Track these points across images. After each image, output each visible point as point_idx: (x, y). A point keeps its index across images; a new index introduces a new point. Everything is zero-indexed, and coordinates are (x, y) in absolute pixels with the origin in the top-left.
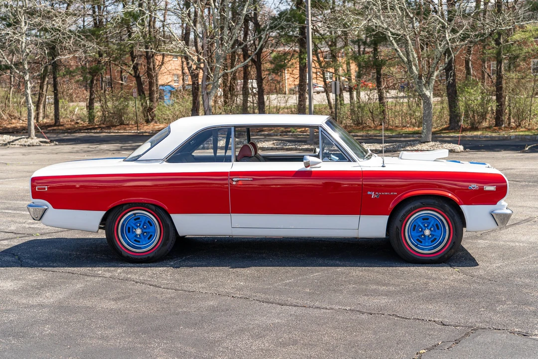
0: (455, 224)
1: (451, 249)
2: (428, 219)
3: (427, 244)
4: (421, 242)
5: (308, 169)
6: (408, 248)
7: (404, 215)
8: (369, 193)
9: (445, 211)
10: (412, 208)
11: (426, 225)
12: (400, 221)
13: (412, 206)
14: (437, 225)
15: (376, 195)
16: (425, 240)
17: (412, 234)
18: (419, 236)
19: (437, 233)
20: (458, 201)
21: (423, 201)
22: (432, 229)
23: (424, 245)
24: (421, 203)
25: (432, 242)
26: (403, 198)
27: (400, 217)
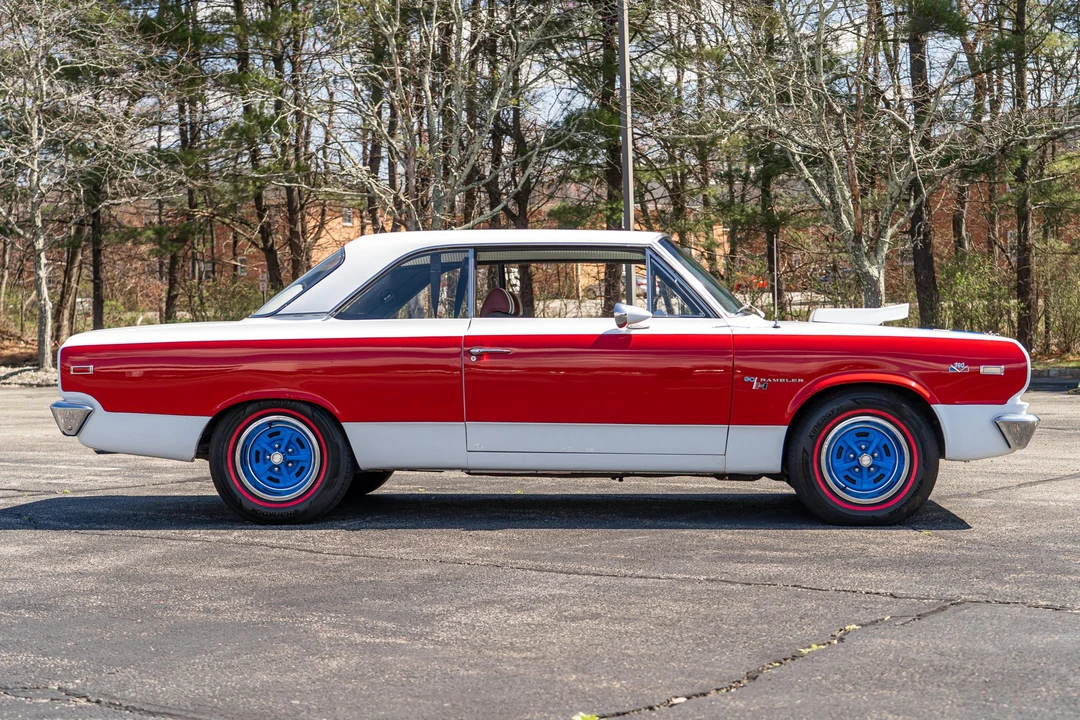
0: (922, 443)
1: (914, 495)
2: (866, 434)
3: (865, 486)
4: (853, 482)
5: (624, 330)
6: (825, 490)
7: (819, 425)
8: (747, 379)
9: (902, 418)
10: (835, 411)
11: (863, 447)
12: (811, 437)
13: (835, 407)
14: (885, 446)
15: (762, 383)
16: (861, 477)
17: (835, 465)
18: (849, 470)
19: (887, 462)
20: (928, 395)
21: (857, 396)
22: (876, 454)
23: (859, 487)
24: (854, 400)
25: (876, 481)
26: (817, 389)
27: (811, 428)
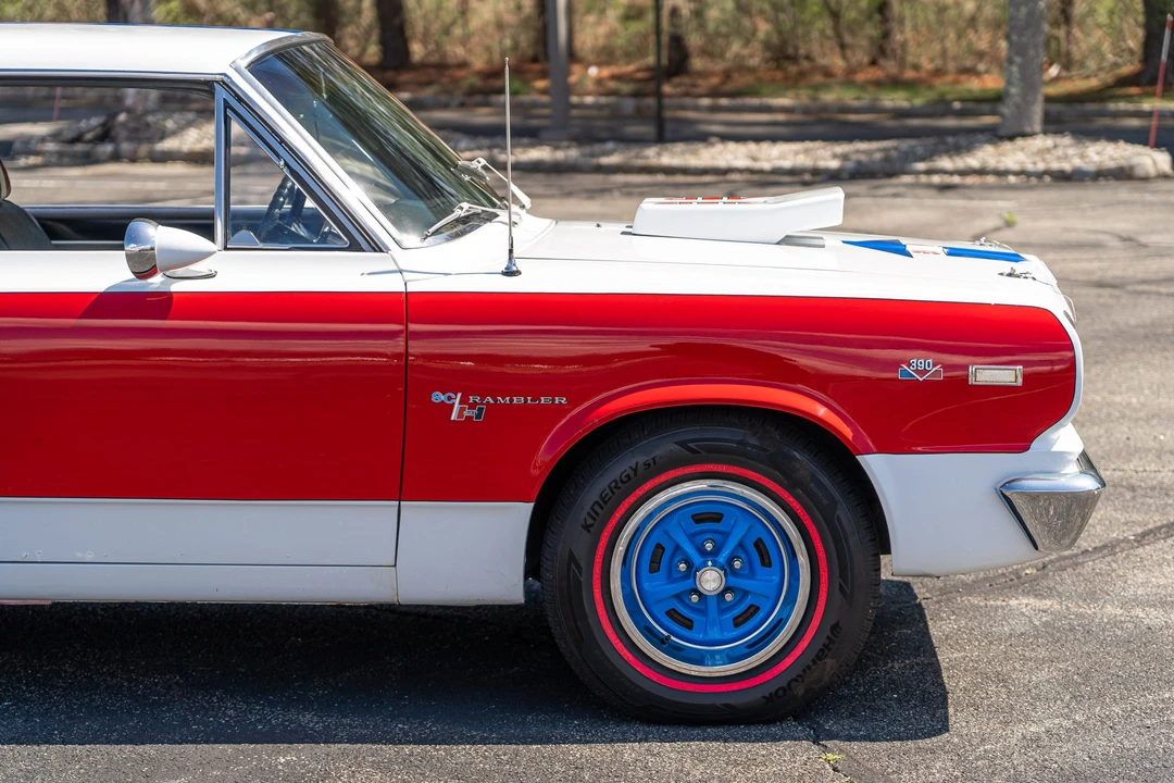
0: (837, 541)
1: (819, 657)
2: (717, 518)
3: (715, 634)
4: (688, 624)
5: (156, 282)
6: (625, 652)
7: (604, 500)
8: (438, 397)
9: (793, 483)
10: (641, 468)
11: (709, 546)
12: (587, 527)
13: (641, 459)
14: (759, 544)
15: (472, 406)
16: (703, 612)
17: (646, 586)
18: (678, 596)
19: (760, 583)
20: (847, 432)
21: (690, 433)
22: (737, 564)
23: (701, 637)
24: (683, 444)
25: (738, 622)
26: (595, 421)
27: (587, 508)
